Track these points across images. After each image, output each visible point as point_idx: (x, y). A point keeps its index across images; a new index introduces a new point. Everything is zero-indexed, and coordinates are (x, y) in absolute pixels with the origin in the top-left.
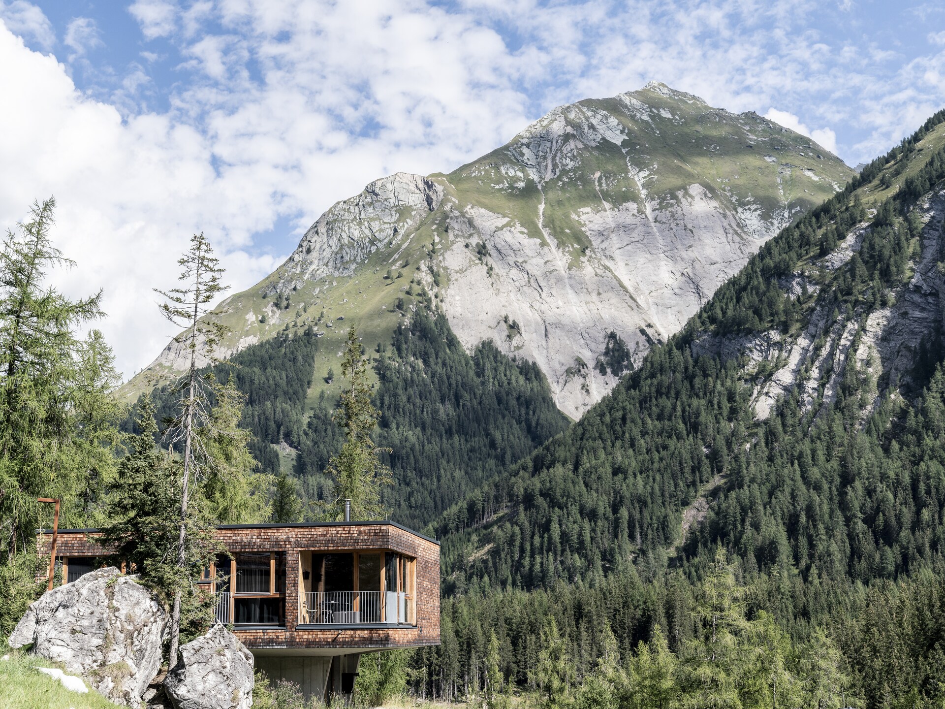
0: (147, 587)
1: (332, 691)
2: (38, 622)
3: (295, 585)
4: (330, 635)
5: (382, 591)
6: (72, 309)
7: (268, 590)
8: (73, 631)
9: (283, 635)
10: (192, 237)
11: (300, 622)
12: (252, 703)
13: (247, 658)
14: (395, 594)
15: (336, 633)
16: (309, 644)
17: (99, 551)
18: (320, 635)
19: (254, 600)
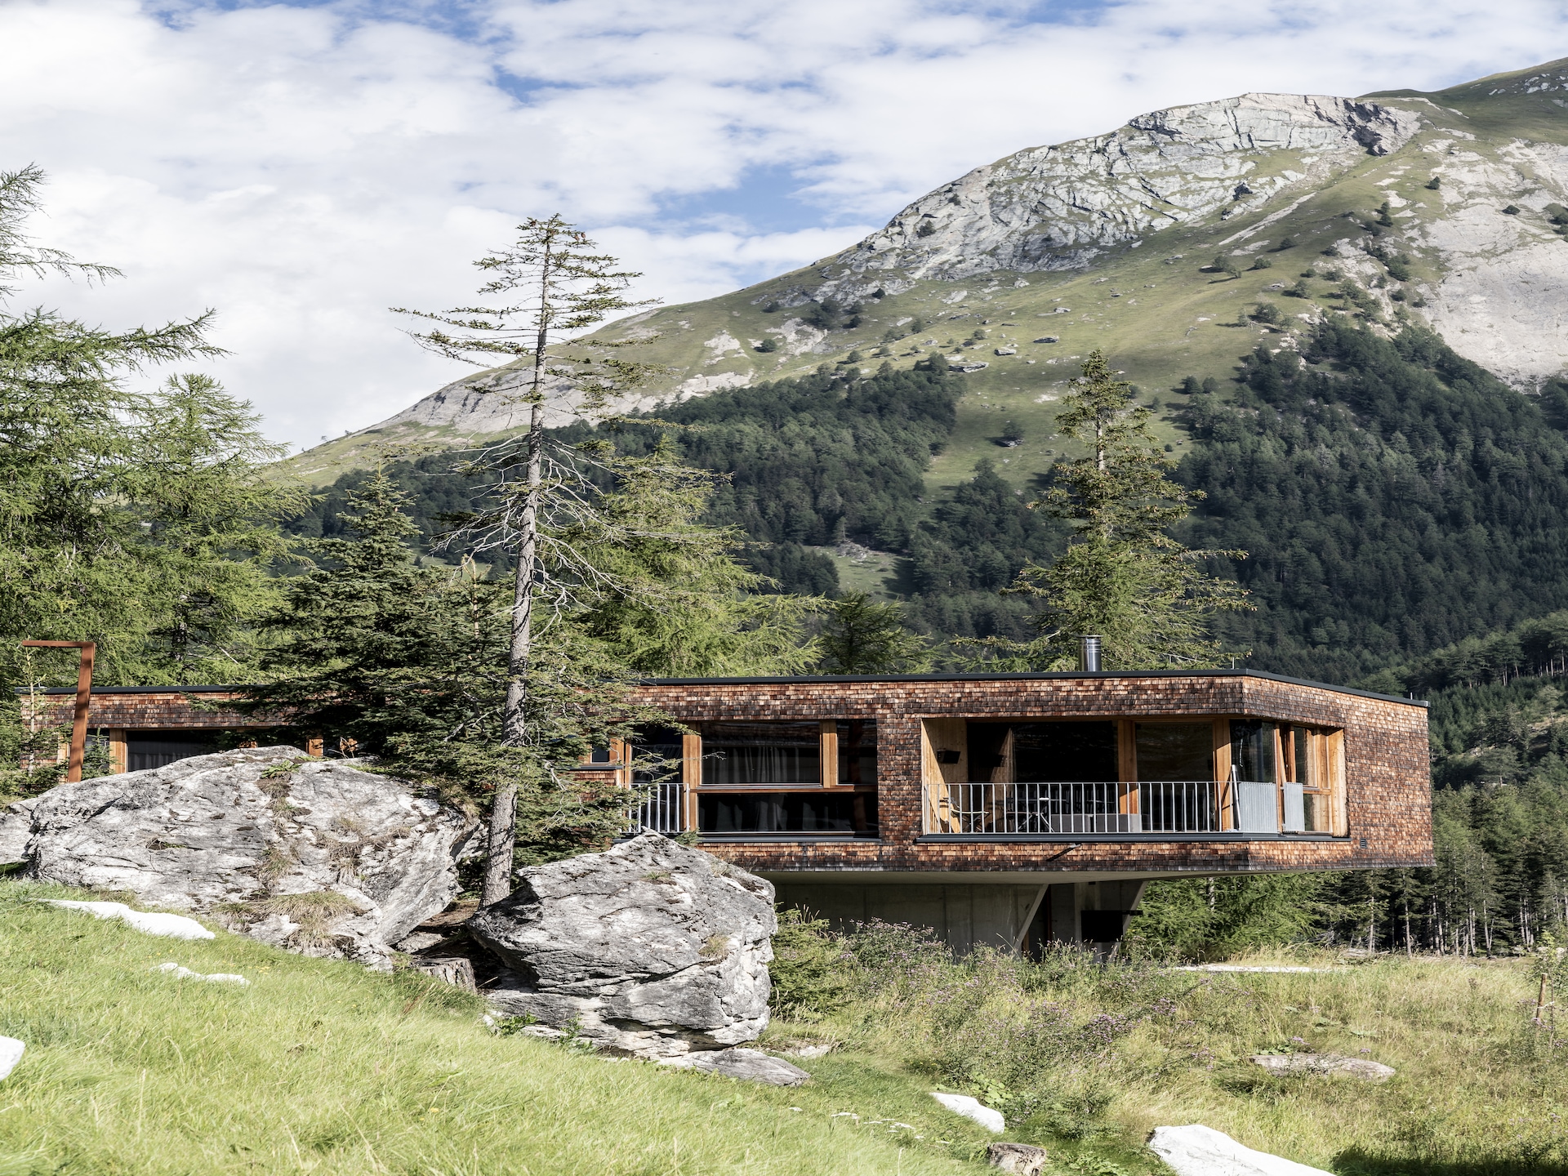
0: (403, 778)
1: (1047, 936)
2: (35, 830)
3: (912, 772)
4: (1037, 853)
5: (1221, 782)
6: (112, 343)
7: (818, 779)
8: (156, 845)
9: (867, 850)
10: (525, 222)
11: (926, 830)
12: (770, 957)
13: (751, 887)
14: (1270, 788)
15: (1063, 847)
16: (961, 865)
17: (232, 720)
18: (999, 850)
19: (768, 797)
